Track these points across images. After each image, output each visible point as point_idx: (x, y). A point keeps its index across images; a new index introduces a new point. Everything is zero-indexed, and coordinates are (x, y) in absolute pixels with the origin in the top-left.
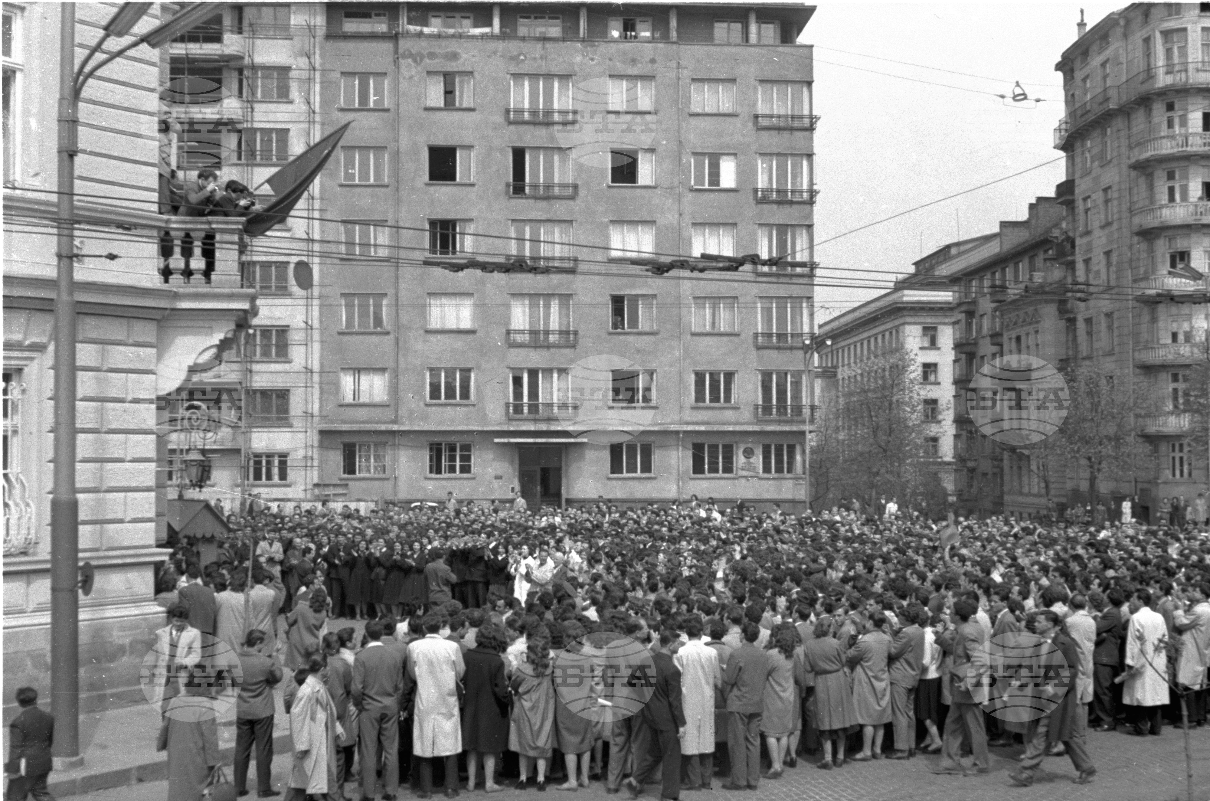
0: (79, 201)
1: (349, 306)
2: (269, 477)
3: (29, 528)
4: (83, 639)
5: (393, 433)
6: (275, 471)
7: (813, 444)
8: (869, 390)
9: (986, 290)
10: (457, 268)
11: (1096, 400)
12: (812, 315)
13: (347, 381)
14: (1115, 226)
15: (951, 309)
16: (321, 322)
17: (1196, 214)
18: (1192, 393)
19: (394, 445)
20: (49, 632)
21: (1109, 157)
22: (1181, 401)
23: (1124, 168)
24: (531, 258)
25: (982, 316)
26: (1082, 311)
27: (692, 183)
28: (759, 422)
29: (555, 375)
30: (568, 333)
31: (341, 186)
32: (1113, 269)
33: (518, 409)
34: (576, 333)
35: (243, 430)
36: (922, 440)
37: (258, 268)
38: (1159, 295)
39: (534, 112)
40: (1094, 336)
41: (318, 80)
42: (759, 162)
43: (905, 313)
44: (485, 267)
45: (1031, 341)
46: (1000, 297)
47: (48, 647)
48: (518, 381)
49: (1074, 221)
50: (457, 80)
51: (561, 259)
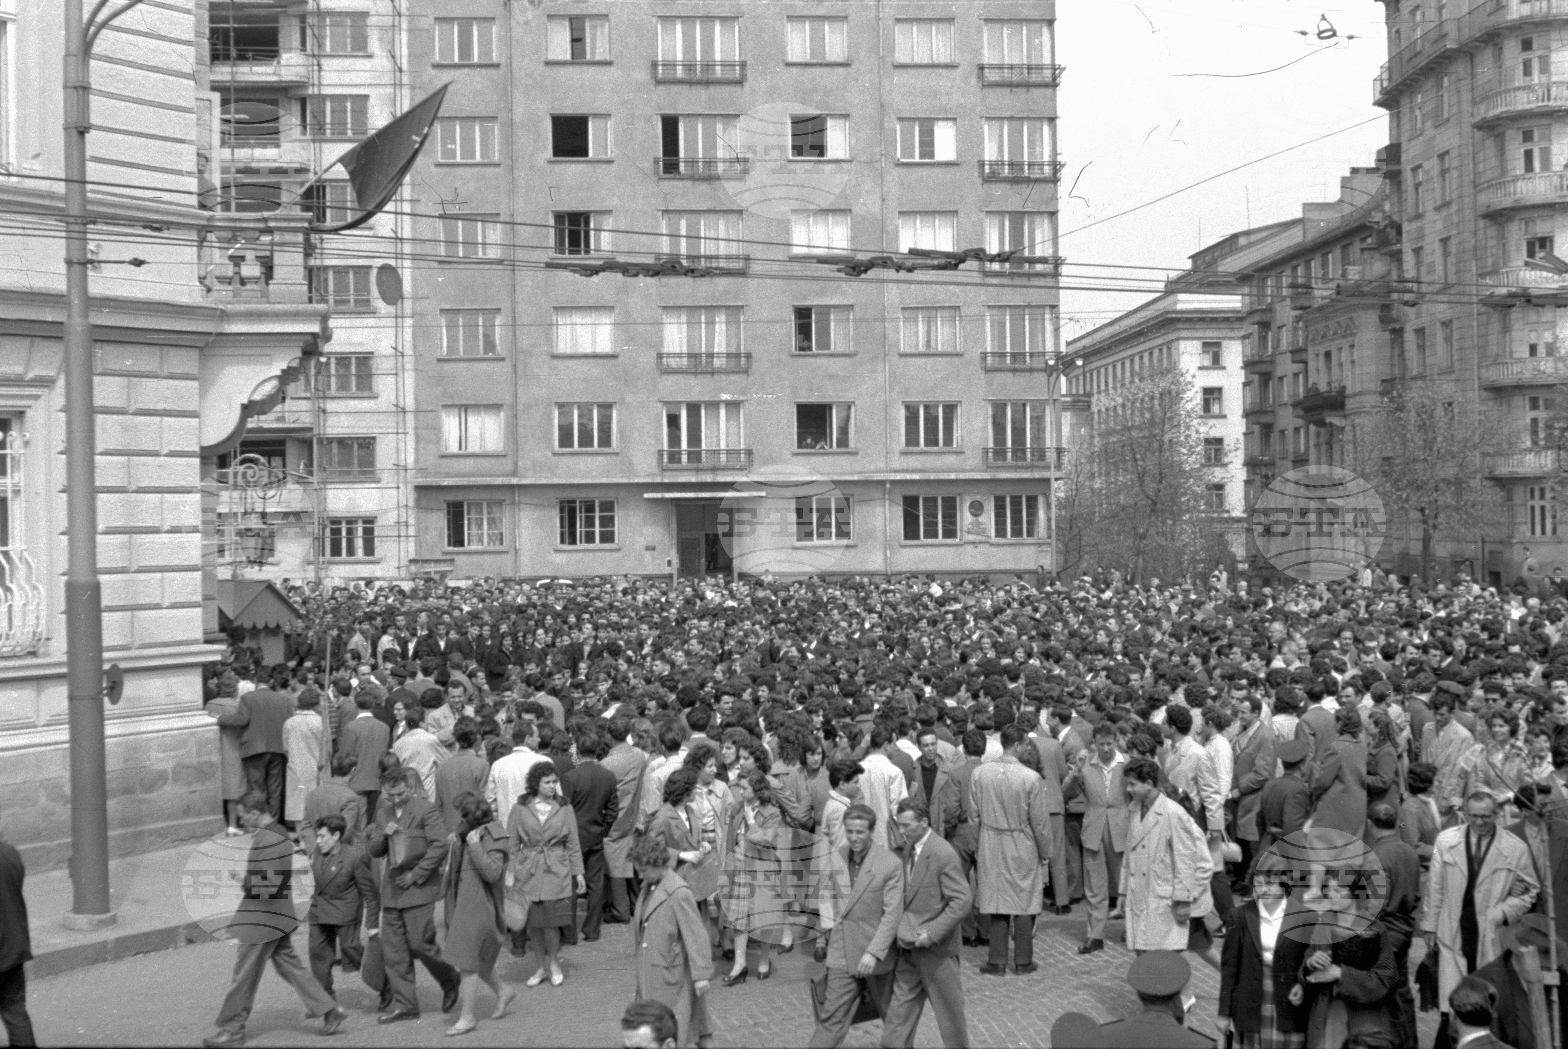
0: (93, 191)
1: (452, 327)
2: (351, 551)
3: (37, 618)
4: (112, 764)
5: (512, 487)
6: (359, 543)
7: (1062, 495)
8: (1134, 427)
9: (1285, 292)
10: (591, 271)
11: (1431, 435)
12: (1057, 330)
13: (450, 424)
14: (1454, 207)
15: (1240, 319)
16: (415, 347)
17: (1562, 188)
18: (1556, 425)
19: (513, 503)
20: (67, 753)
21: (1446, 116)
22: (1542, 435)
23: (1467, 129)
24: (689, 257)
25: (1280, 327)
26: (1411, 319)
27: (899, 155)
28: (989, 468)
29: (723, 412)
30: (738, 356)
31: (439, 165)
32: (1452, 260)
33: (674, 457)
34: (749, 356)
35: (315, 486)
36: (1203, 488)
37: (331, 275)
38: (1511, 295)
39: (689, 67)
40: (1428, 352)
41: (404, 26)
42: (986, 128)
43: (1180, 325)
44: (626, 269)
45: (1345, 357)
46: (1304, 302)
47: (67, 775)
48: (673, 421)
49: (1400, 201)
50: (587, 25)
51: (728, 257)
